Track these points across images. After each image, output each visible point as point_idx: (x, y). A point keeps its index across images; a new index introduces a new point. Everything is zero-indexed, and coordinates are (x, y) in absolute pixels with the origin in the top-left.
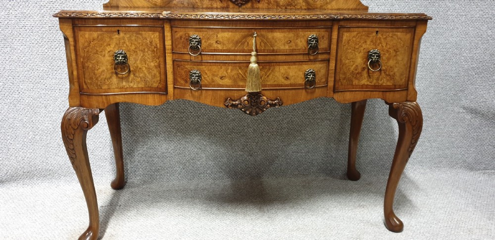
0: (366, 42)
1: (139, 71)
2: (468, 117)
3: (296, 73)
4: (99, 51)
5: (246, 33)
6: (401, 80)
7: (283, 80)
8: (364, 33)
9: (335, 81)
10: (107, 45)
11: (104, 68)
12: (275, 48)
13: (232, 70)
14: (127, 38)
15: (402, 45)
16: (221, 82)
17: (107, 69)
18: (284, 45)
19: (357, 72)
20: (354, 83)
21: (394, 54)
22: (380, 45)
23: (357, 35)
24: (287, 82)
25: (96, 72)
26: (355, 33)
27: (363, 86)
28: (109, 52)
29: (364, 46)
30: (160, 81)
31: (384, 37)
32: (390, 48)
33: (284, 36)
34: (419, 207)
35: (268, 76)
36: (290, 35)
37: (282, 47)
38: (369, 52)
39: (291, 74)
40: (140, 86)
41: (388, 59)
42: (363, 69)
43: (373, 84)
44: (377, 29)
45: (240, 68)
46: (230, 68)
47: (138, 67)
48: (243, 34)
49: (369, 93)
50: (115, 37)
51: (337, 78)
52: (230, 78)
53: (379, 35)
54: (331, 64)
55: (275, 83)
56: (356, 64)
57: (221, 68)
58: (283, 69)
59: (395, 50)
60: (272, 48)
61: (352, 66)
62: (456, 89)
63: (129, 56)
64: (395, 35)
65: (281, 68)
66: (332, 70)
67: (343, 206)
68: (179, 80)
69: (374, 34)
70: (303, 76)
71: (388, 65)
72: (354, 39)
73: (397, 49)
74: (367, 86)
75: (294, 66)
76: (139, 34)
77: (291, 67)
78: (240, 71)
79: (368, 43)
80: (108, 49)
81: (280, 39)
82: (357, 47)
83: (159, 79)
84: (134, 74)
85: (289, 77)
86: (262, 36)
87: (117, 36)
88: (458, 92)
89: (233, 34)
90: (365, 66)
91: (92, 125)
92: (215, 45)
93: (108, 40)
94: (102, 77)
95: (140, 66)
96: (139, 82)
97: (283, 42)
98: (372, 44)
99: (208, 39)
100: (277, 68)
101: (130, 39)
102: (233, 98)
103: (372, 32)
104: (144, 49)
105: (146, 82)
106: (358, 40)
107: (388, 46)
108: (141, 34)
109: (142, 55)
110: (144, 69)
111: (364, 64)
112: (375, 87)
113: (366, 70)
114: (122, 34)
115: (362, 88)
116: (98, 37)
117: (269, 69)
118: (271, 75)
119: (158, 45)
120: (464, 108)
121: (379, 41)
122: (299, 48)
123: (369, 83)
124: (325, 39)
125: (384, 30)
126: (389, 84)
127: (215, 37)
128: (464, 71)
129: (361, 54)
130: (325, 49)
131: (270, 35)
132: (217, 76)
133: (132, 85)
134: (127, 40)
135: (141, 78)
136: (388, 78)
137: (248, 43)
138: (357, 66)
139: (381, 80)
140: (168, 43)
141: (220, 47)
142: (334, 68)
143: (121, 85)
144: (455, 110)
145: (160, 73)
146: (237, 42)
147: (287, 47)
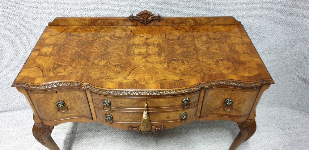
0: (224, 94)
1: (73, 108)
2: (300, 82)
3: (174, 116)
4: (47, 103)
5: (141, 100)
6: (246, 112)
7: (166, 119)
8: (224, 90)
9: (200, 114)
10: (51, 100)
11: (51, 110)
12: (160, 106)
13: (132, 115)
14: (63, 94)
15: (249, 97)
16: (125, 120)
17: (53, 110)
18: (166, 104)
19: (216, 108)
20: (214, 113)
21: (243, 101)
22: (234, 97)
23: (218, 91)
24: (169, 119)
25: (47, 112)
26: (217, 90)
27: (219, 114)
28: (53, 102)
29: (223, 96)
30: (88, 113)
31: (237, 93)
32: (240, 99)
33: (166, 100)
34: (250, 145)
35: (156, 117)
36: (171, 99)
37: (165, 105)
38: (226, 99)
39: (171, 116)
40: (75, 115)
41: (238, 104)
42: (221, 107)
43: (226, 114)
44: (233, 89)
45: (137, 114)
46: (131, 114)
47: (72, 107)
48: (139, 100)
49: (223, 117)
50: (55, 95)
51: (203, 112)
52: (131, 118)
53: (234, 92)
54: (199, 107)
55: (161, 120)
56: (216, 104)
57: (125, 114)
58: (165, 114)
59: (244, 100)
60: (158, 106)
61: (213, 105)
62: (296, 66)
63: (66, 103)
64: (245, 93)
65: (164, 114)
66: (199, 109)
67: (205, 141)
68: (99, 115)
69: (231, 91)
70: (179, 116)
71: (238, 106)
72: (216, 93)
73: (245, 99)
74: (222, 115)
75: (173, 113)
76: (70, 92)
77: (171, 113)
78: (137, 116)
79: (226, 95)
80: (51, 101)
81: (163, 102)
82: (218, 97)
83: (87, 112)
84: (71, 110)
85: (170, 117)
86: (151, 101)
87: (56, 94)
88: (297, 67)
89: (132, 100)
90: (222, 105)
91: (50, 133)
92: (120, 105)
93: (50, 97)
94: (51, 114)
95: (74, 106)
96: (75, 113)
97: (166, 103)
98: (228, 96)
99: (115, 102)
100: (161, 114)
101: (65, 95)
102: (133, 127)
103: (230, 90)
104: (75, 99)
105: (79, 113)
106: (219, 93)
107: (240, 98)
108: (72, 92)
109: (74, 101)
110: (77, 107)
111: (222, 104)
112: (227, 115)
113: (223, 107)
114: (59, 93)
115: (219, 115)
116: (44, 97)
117: (157, 114)
118: (158, 117)
119: (84, 98)
120: (298, 77)
121: (233, 95)
122: (177, 105)
123: (223, 113)
124: (195, 97)
125: (238, 90)
126: (237, 114)
127: (120, 101)
128: (304, 56)
129: (221, 100)
130: (195, 102)
131: (157, 100)
132: (123, 117)
133: (70, 115)
134: (63, 96)
135: (76, 111)
136: (237, 112)
137: (142, 104)
138: (217, 105)
139: (232, 113)
140: (90, 99)
141: (123, 105)
142: (200, 108)
143: (64, 116)
144: (292, 77)
145: (87, 110)
146: (135, 104)
147: (168, 105)
